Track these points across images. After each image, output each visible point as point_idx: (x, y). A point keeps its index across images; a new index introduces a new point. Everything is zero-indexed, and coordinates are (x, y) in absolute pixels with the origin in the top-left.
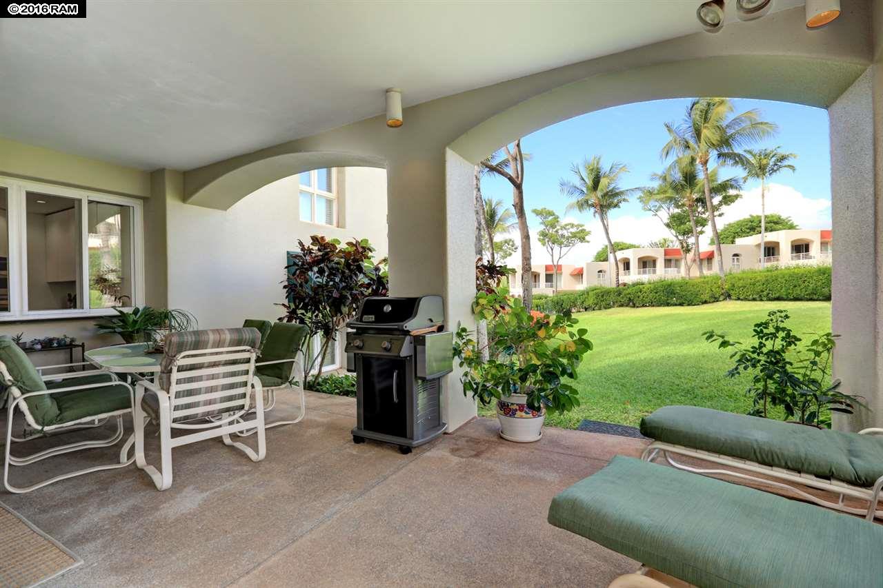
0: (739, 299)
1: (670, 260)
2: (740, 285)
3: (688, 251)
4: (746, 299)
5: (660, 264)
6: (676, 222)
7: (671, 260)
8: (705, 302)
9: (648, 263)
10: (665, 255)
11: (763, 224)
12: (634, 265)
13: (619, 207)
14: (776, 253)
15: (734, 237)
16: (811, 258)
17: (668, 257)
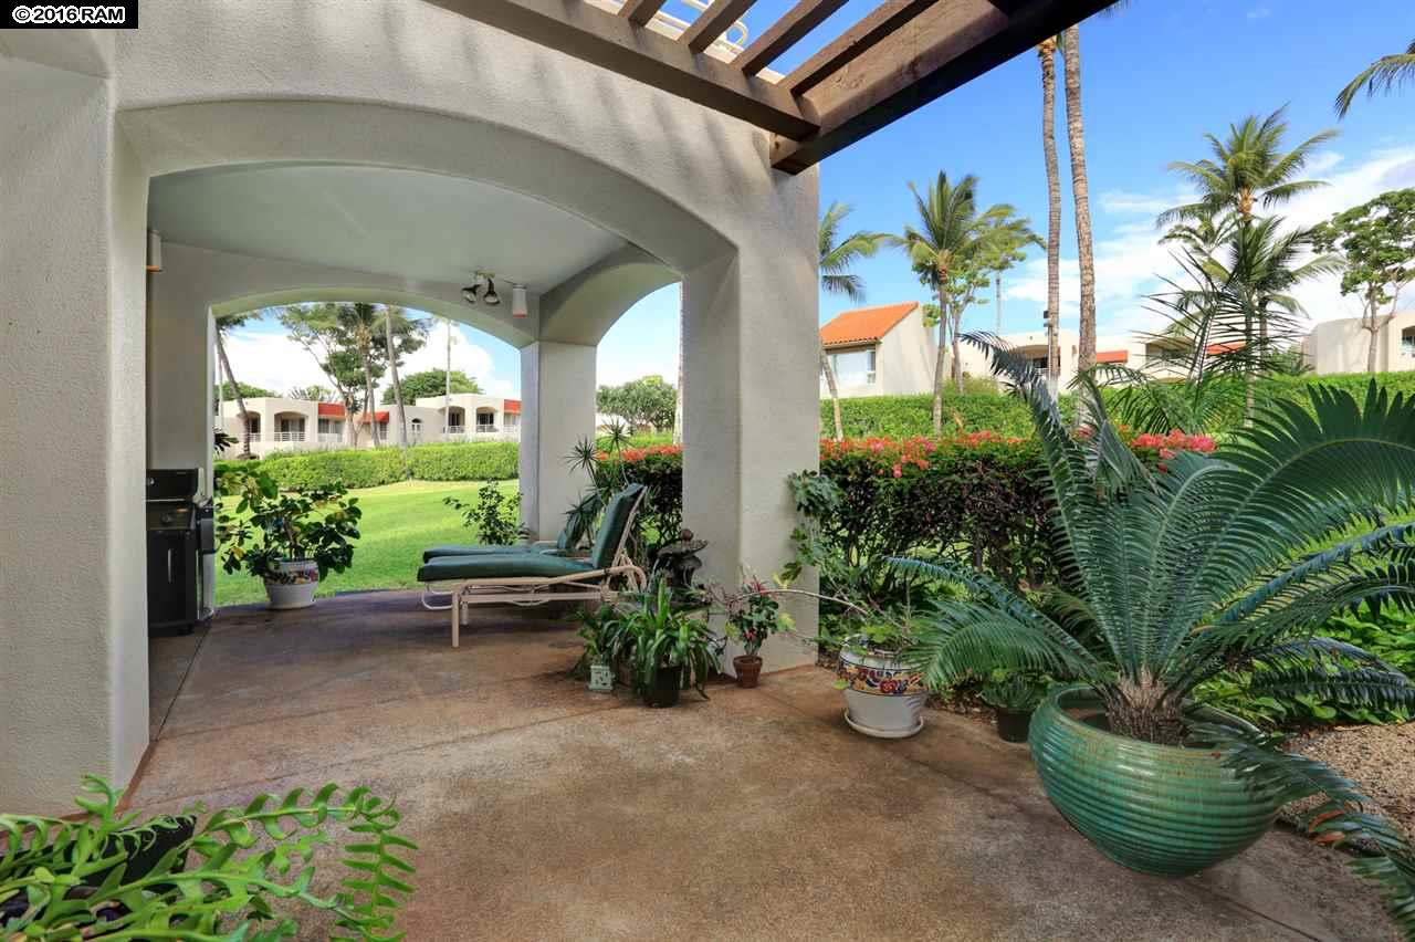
0: (422, 478)
1: (327, 421)
2: (425, 460)
3: (355, 409)
4: (431, 479)
5: (311, 425)
6: (338, 365)
7: (329, 419)
8: (383, 483)
9: (290, 423)
10: (320, 413)
11: (448, 383)
12: (267, 424)
13: (243, 325)
14: (461, 421)
15: (414, 396)
16: (495, 430)
17: (323, 416)
